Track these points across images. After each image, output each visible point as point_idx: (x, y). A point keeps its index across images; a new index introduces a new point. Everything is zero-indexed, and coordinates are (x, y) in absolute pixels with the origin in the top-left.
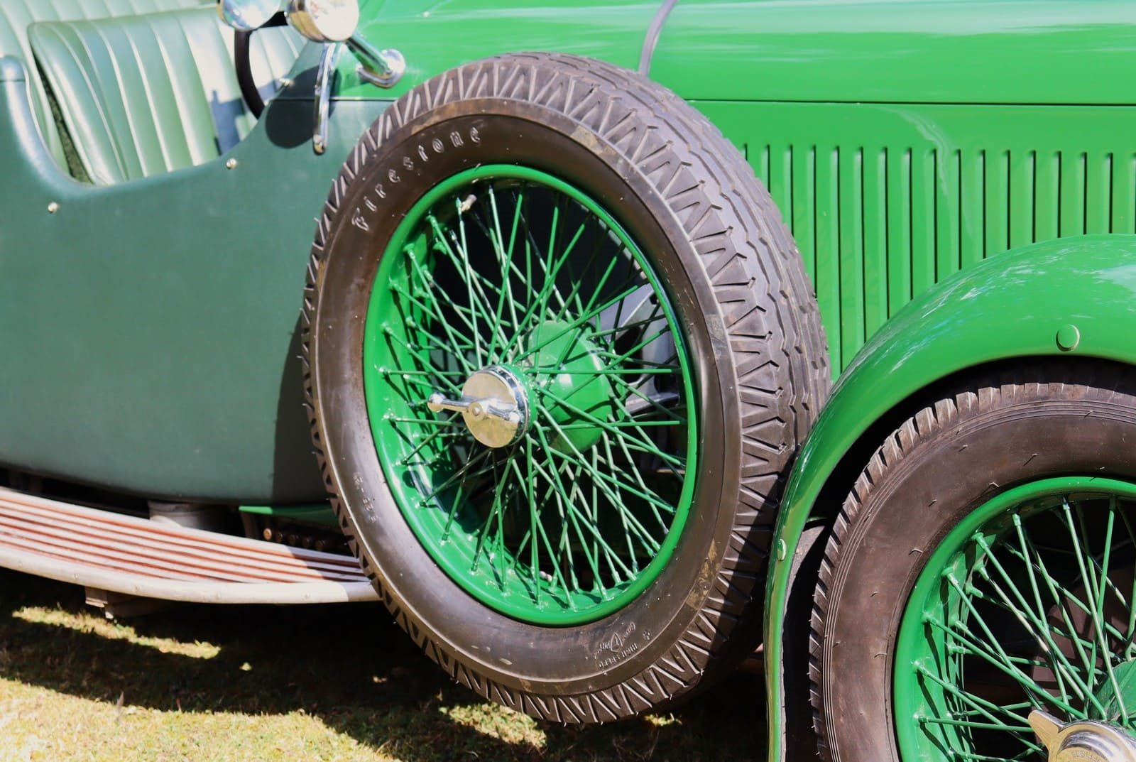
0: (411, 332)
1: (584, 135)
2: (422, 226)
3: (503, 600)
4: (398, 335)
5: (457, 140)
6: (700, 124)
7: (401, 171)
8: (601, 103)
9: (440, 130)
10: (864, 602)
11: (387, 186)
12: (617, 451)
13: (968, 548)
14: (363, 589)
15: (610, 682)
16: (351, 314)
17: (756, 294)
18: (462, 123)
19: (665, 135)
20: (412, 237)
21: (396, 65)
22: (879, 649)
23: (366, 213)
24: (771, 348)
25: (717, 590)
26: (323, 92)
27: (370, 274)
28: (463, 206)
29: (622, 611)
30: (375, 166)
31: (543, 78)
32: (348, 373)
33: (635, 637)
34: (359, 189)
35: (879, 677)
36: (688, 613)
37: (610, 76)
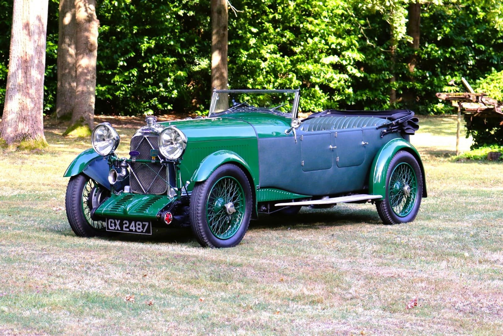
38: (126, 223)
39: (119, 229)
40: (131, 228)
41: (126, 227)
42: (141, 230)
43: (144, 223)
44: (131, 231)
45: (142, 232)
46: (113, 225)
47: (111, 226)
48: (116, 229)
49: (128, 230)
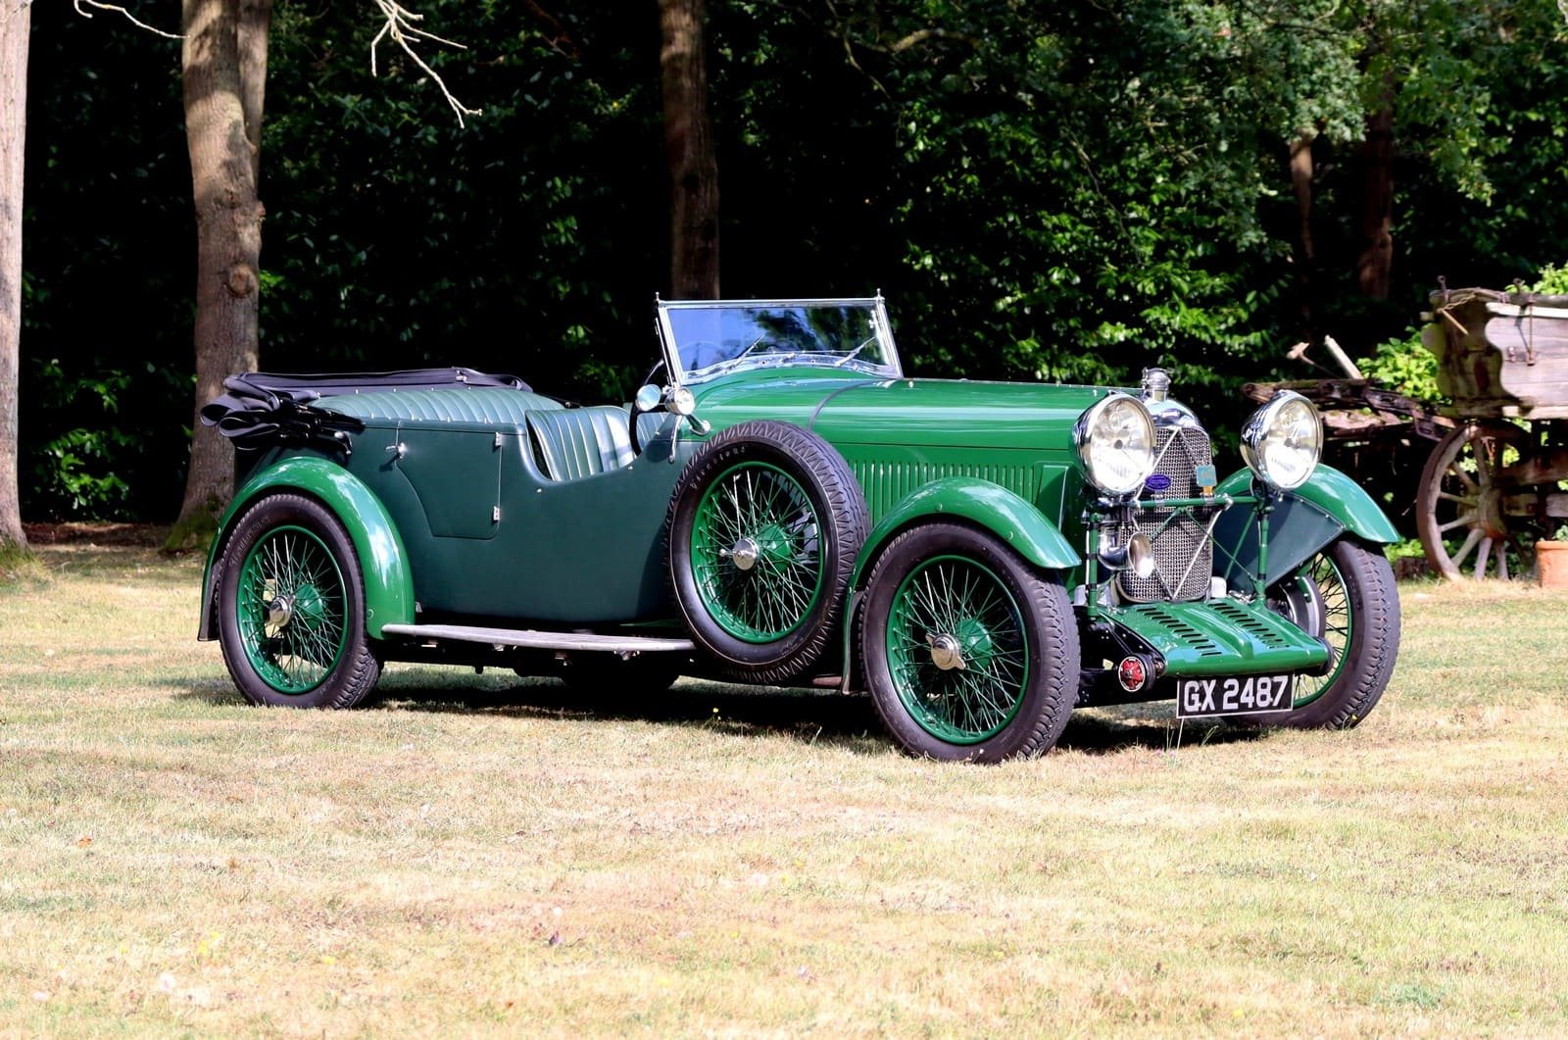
0: (710, 531)
1: (786, 449)
2: (718, 488)
3: (745, 636)
4: (705, 532)
5: (736, 451)
6: (829, 447)
7: (712, 463)
8: (792, 437)
9: (729, 448)
10: (877, 607)
11: (706, 470)
12: (793, 574)
13: (910, 586)
14: (685, 644)
15: (786, 662)
16: (687, 523)
17: (846, 507)
18: (738, 445)
19: (816, 449)
20: (714, 492)
21: (706, 426)
22: (882, 624)
23: (696, 481)
24: (851, 526)
25: (828, 619)
26: (674, 438)
27: (696, 507)
28: (736, 478)
29: (791, 633)
30: (702, 463)
31: (771, 428)
32: (684, 548)
33: (797, 641)
34: (694, 472)
35: (881, 634)
36: (818, 628)
37: (796, 428)
38: (1231, 688)
39: (1213, 708)
40: (1243, 699)
41: (1231, 700)
42: (1269, 699)
43: (1277, 679)
44: (1243, 707)
45: (1270, 707)
46: (1196, 697)
47: (1191, 703)
48: (1204, 708)
49: (1235, 706)
